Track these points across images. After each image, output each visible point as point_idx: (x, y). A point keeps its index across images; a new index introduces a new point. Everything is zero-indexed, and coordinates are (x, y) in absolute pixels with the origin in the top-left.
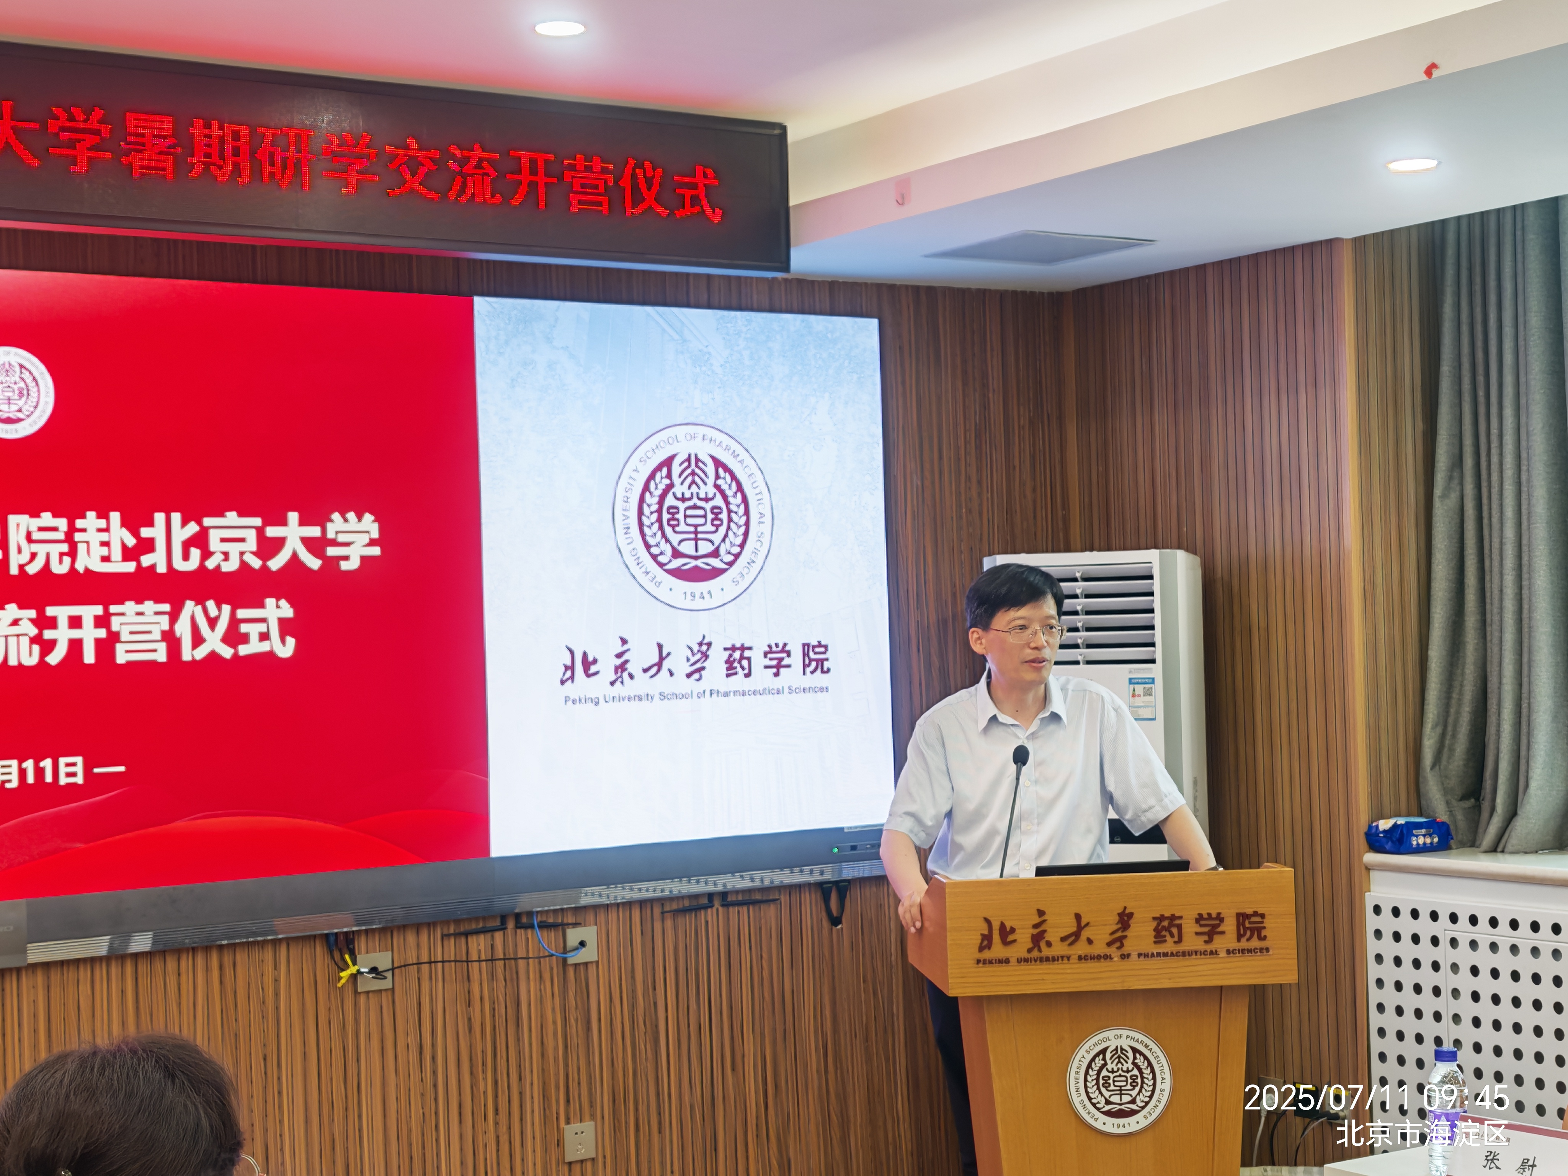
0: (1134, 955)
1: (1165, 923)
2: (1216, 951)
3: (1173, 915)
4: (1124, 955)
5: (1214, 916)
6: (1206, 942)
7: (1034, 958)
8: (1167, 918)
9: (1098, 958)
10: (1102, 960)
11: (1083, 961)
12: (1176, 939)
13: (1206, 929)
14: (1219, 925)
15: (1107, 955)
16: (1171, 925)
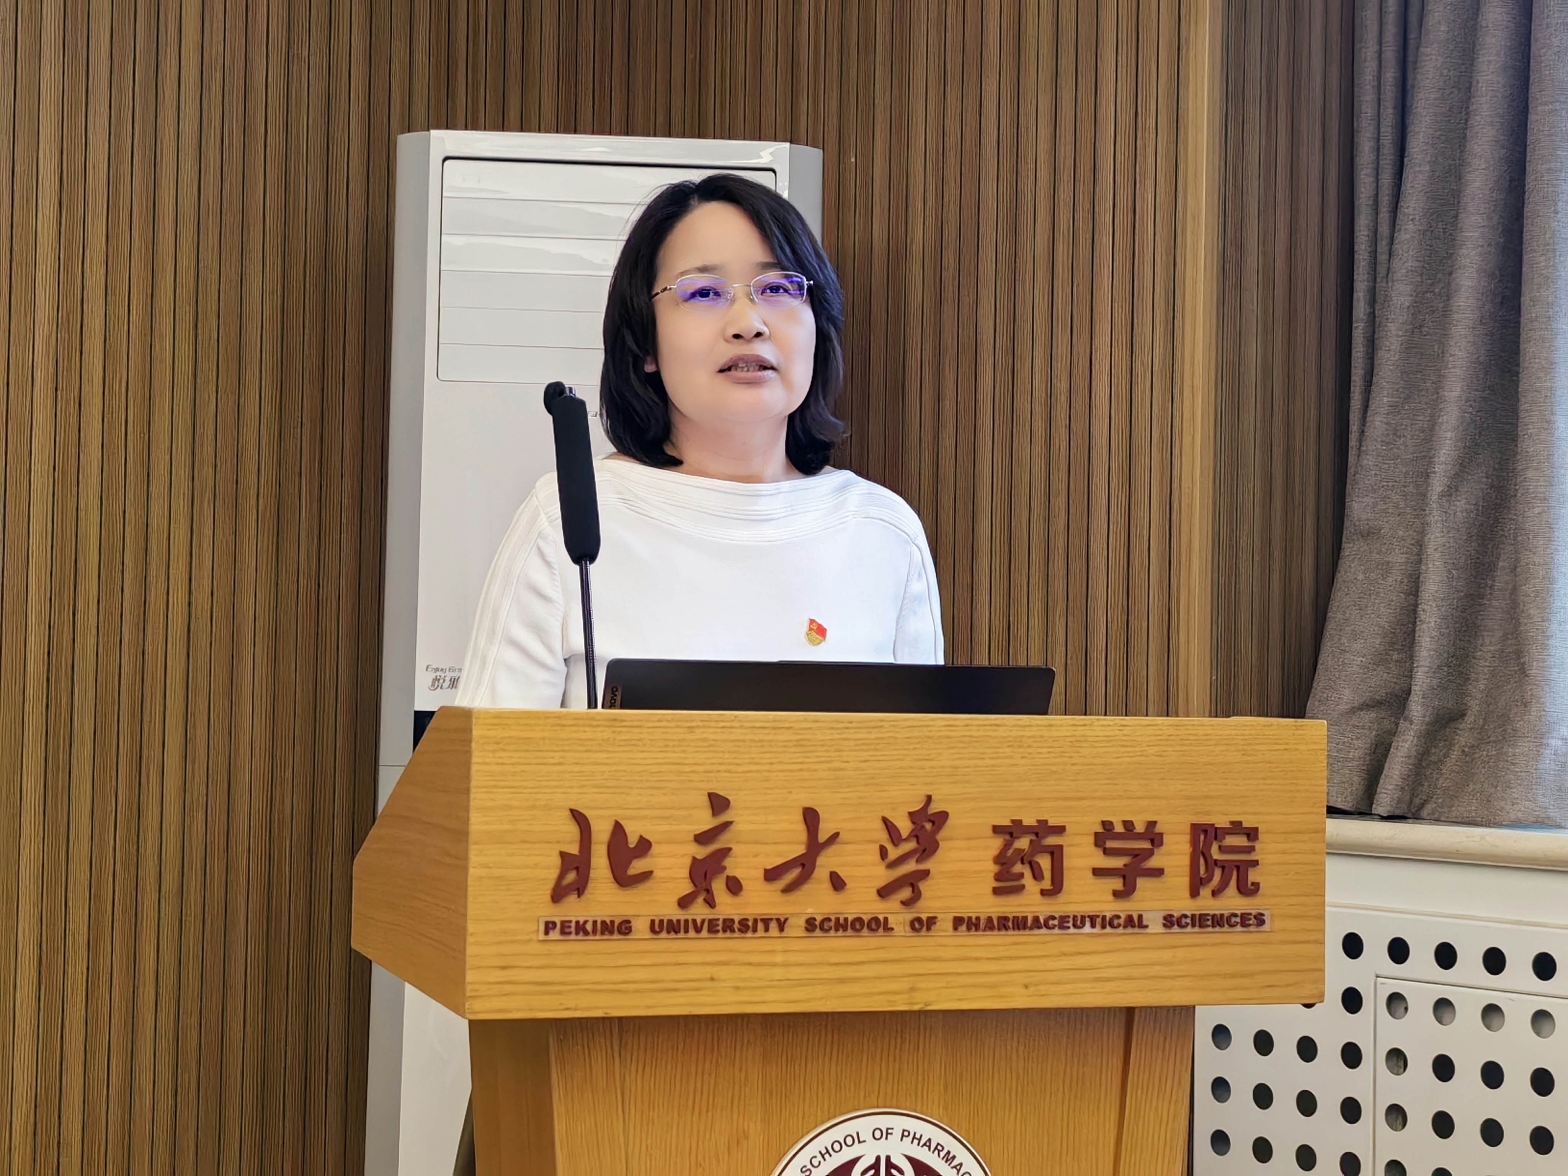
0: (945, 924)
1: (1023, 843)
2: (1140, 917)
3: (1043, 823)
4: (919, 920)
5: (1140, 828)
6: (1117, 894)
7: (694, 921)
8: (1029, 830)
9: (856, 925)
10: (865, 932)
11: (818, 933)
12: (1047, 884)
13: (1118, 862)
14: (1150, 853)
15: (876, 919)
16: (1037, 847)
